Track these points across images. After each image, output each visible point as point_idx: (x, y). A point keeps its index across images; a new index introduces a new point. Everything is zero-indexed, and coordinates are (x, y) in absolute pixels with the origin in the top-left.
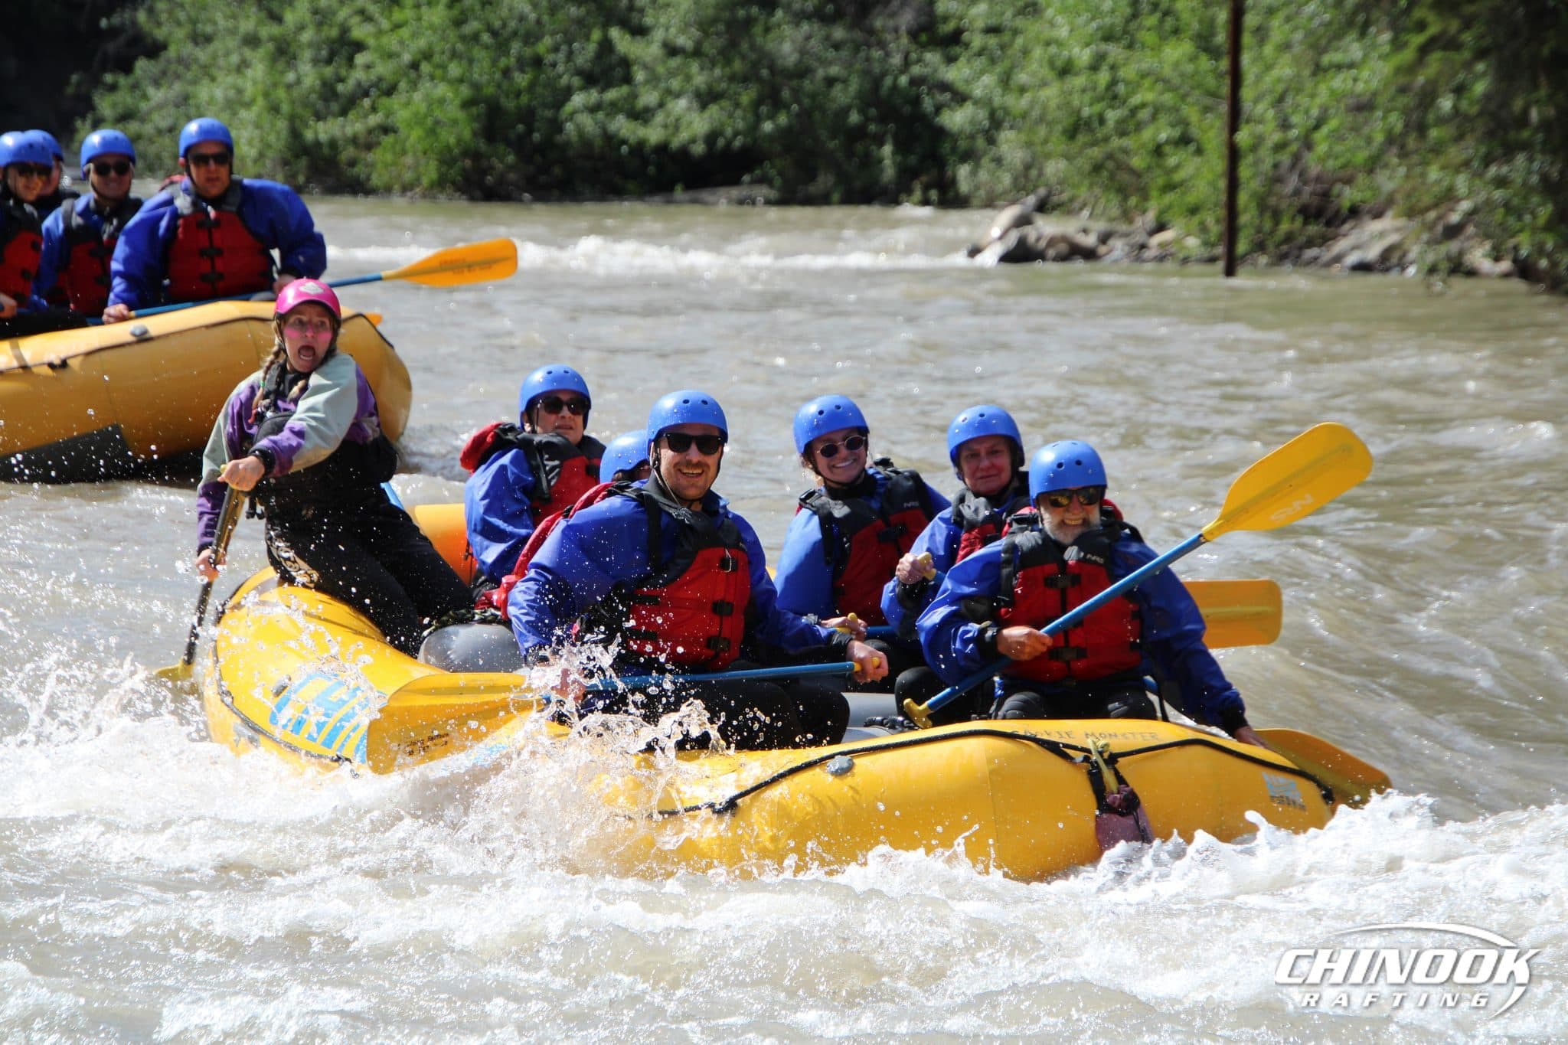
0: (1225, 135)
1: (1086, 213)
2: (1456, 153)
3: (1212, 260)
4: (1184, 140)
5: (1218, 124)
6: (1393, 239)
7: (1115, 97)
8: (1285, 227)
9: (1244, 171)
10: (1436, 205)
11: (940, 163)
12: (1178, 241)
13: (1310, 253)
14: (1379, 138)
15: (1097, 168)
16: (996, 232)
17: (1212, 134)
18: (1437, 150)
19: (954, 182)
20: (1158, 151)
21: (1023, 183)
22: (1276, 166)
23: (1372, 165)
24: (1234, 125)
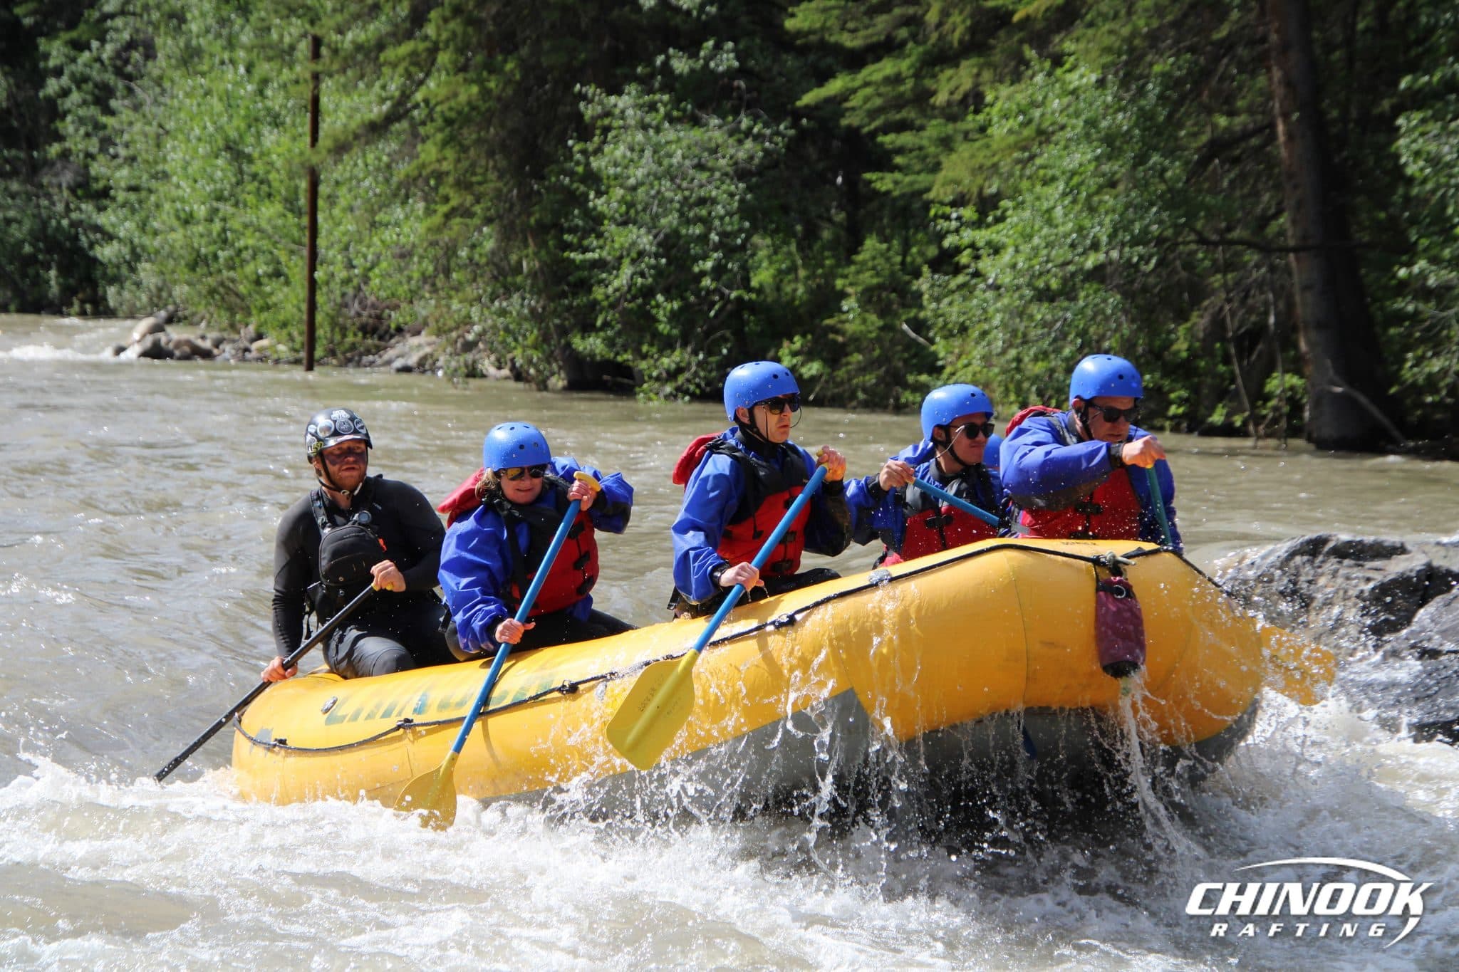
0: (306, 272)
1: (203, 324)
2: (471, 292)
3: (297, 362)
4: (277, 274)
5: (301, 263)
6: (428, 350)
7: (225, 241)
8: (350, 339)
9: (320, 299)
10: (457, 328)
11: (94, 285)
12: (272, 347)
13: (366, 359)
14: (416, 275)
15: (212, 292)
16: (136, 336)
17: (296, 270)
18: (457, 288)
19: (104, 299)
20: (258, 282)
21: (157, 301)
22: (343, 295)
23: (413, 296)
24: (312, 269)
